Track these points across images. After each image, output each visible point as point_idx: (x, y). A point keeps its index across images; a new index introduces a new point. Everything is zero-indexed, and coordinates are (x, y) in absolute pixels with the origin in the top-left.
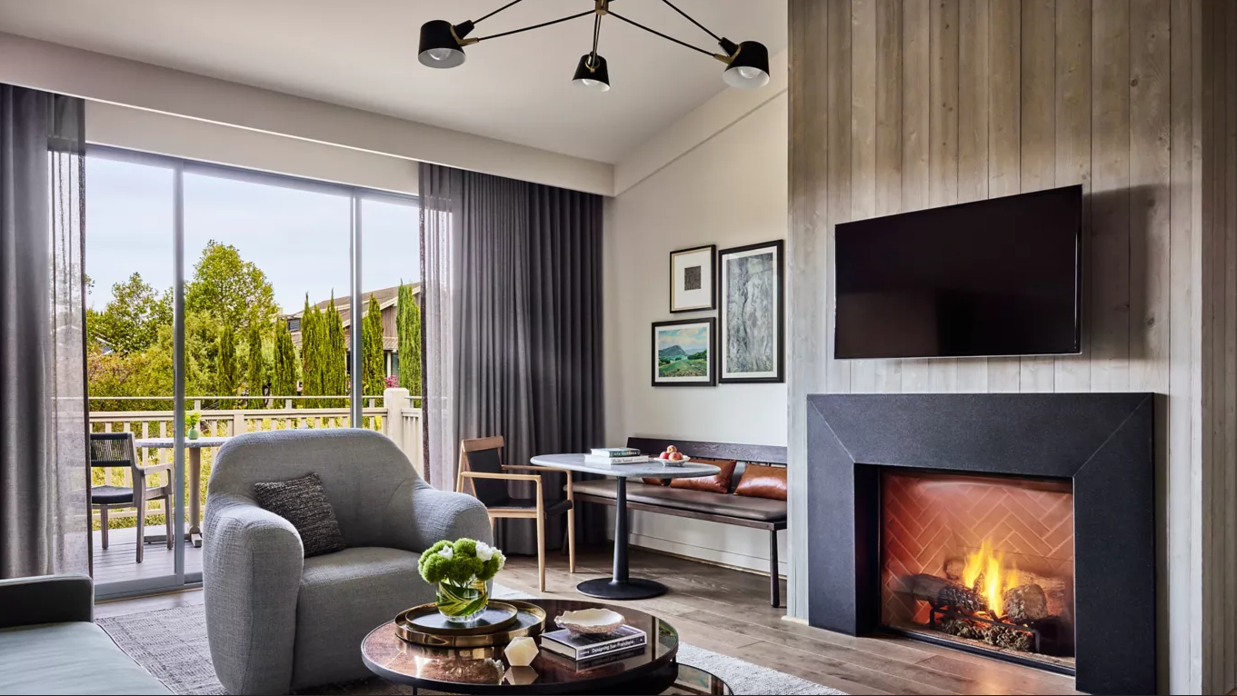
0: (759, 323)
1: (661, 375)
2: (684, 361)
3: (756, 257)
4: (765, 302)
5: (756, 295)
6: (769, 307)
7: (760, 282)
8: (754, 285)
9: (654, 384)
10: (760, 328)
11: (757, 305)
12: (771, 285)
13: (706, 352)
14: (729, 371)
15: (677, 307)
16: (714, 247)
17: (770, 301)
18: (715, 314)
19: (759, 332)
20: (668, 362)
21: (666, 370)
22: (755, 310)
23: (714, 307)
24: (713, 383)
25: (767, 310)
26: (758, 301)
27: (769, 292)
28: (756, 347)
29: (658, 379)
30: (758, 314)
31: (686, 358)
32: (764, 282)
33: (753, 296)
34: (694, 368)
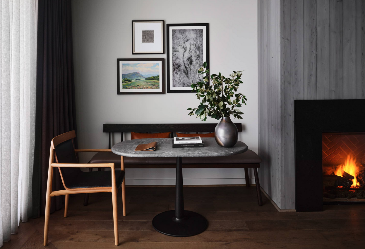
0: (194, 63)
1: (124, 88)
2: (142, 81)
3: (193, 30)
4: (198, 53)
5: (192, 49)
6: (201, 55)
7: (195, 43)
8: (191, 44)
9: (119, 93)
10: (195, 66)
11: (193, 54)
12: (202, 45)
13: (159, 76)
14: (174, 86)
15: (136, 51)
16: (163, 22)
17: (201, 52)
18: (165, 56)
19: (194, 68)
20: (130, 81)
21: (129, 85)
22: (191, 56)
23: (163, 53)
24: (163, 93)
25: (199, 57)
26: (193, 52)
27: (201, 48)
28: (193, 75)
29: (121, 90)
30: (194, 58)
31: (144, 79)
32: (197, 43)
33: (190, 49)
34: (149, 85)
